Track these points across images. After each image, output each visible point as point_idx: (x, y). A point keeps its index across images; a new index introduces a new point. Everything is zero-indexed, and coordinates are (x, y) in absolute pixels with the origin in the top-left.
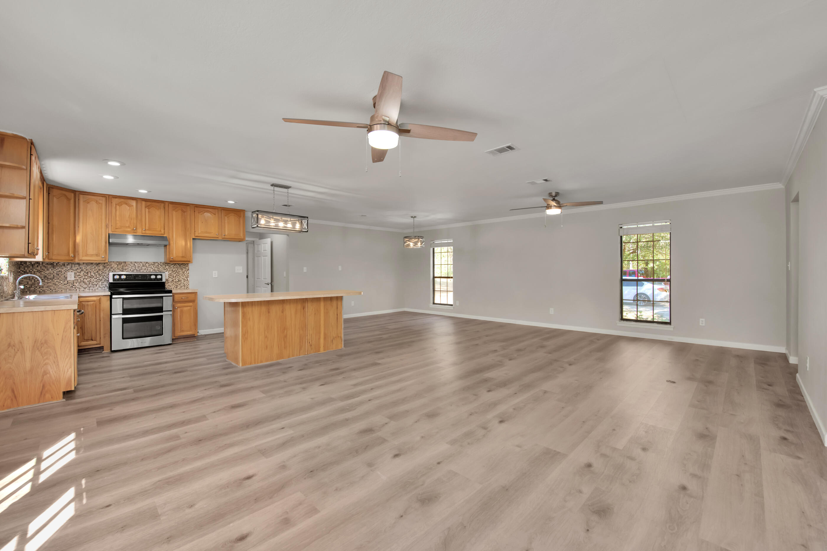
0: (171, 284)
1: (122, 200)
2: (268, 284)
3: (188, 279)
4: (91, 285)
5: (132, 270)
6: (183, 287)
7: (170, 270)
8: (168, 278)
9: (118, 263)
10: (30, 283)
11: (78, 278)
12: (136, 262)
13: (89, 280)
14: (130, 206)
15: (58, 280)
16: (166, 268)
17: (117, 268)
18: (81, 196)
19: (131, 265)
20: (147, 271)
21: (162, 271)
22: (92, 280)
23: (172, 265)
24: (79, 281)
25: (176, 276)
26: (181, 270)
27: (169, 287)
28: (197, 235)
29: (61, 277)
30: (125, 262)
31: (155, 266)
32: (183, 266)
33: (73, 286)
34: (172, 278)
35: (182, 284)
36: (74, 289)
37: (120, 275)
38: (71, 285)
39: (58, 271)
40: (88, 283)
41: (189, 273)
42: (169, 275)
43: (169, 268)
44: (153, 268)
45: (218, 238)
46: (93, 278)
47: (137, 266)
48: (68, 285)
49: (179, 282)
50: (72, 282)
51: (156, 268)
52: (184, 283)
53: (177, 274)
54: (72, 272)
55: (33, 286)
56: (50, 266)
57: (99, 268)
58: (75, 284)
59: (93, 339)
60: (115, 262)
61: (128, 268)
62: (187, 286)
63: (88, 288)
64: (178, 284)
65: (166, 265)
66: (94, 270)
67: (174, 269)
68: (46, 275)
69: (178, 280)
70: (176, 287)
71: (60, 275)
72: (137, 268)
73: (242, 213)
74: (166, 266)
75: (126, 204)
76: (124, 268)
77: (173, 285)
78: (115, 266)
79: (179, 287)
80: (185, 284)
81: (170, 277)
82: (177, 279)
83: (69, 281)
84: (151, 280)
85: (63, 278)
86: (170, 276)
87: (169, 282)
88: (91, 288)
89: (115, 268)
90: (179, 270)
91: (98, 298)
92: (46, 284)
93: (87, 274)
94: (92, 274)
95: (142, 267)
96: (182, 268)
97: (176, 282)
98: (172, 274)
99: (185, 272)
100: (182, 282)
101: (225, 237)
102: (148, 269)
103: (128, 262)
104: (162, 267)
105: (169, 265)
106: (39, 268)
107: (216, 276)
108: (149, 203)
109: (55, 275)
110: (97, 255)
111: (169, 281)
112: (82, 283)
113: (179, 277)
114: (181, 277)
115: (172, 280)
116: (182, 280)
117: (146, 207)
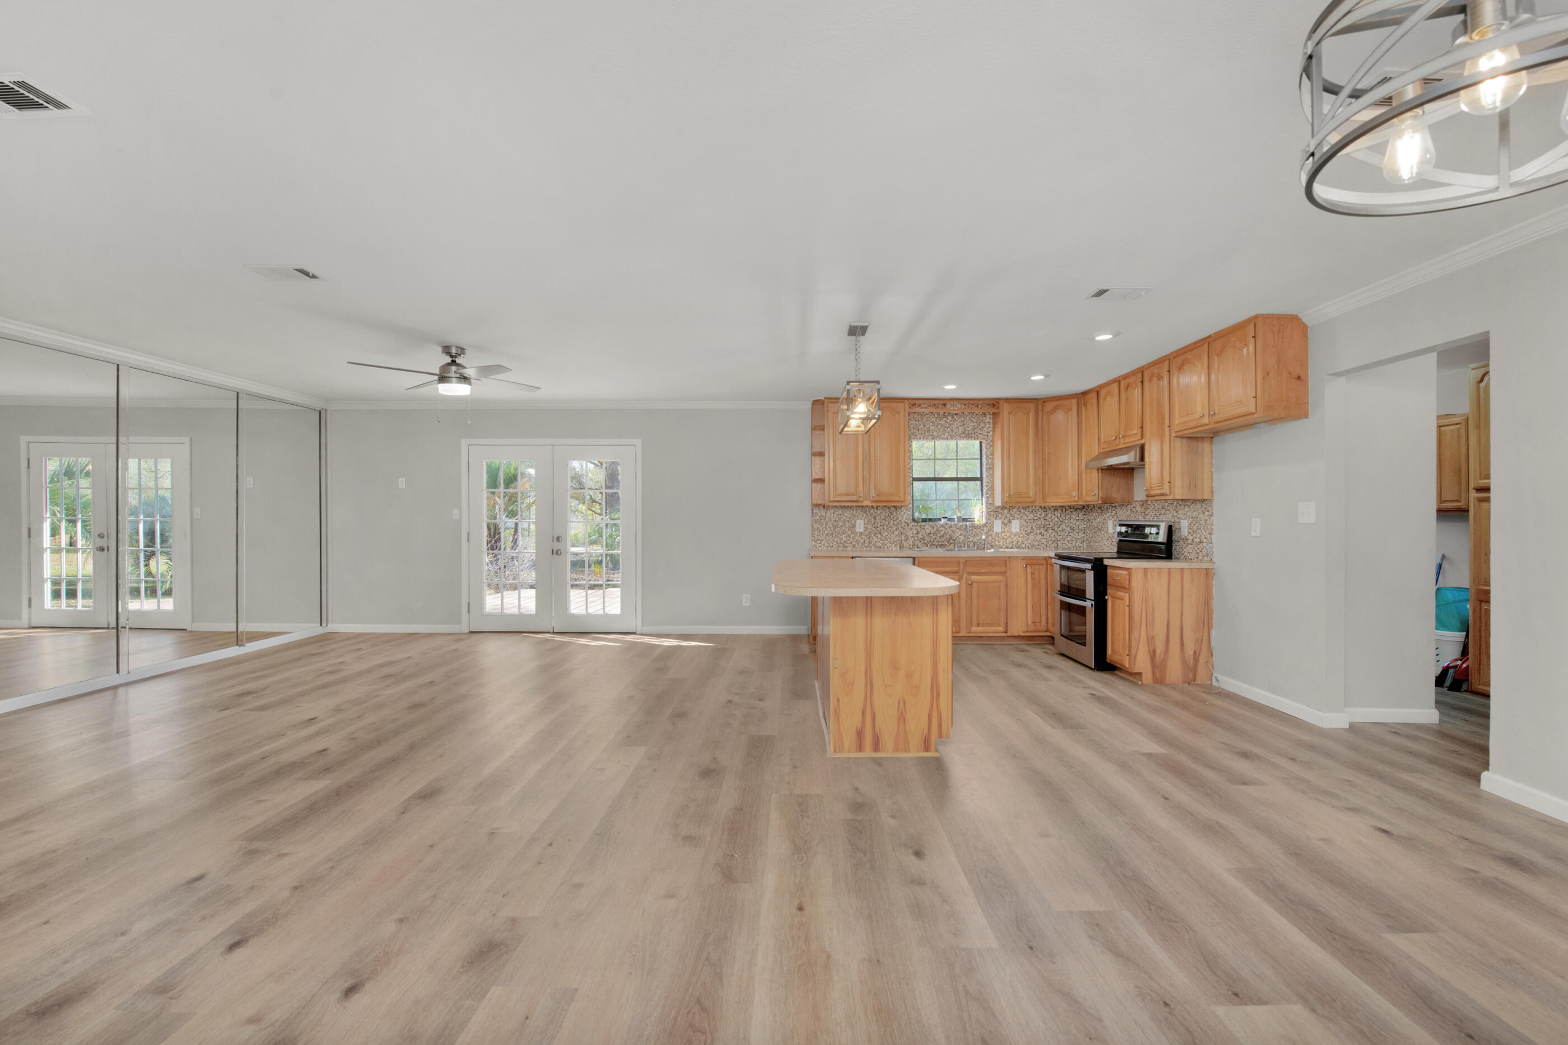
0: (1191, 548)
1: (1108, 389)
3: (1213, 539)
6: (1206, 558)
7: (1189, 516)
9: (1141, 503)
14: (1114, 396)
16: (1186, 512)
19: (1152, 507)
21: (1181, 518)
23: (1192, 503)
25: (1196, 531)
26: (1203, 515)
30: (1147, 501)
31: (1173, 508)
32: (1205, 506)
34: (1192, 535)
35: (1204, 548)
41: (1213, 522)
42: (1188, 527)
43: (1189, 512)
44: (1171, 512)
47: (1157, 508)
49: (1201, 544)
51: (1175, 512)
52: (1207, 547)
53: (1197, 524)
62: (1211, 557)
64: (1199, 549)
65: (1185, 504)
67: (1195, 513)
69: (1199, 540)
70: (1197, 555)
74: (1185, 508)
75: (1111, 393)
76: (1146, 513)
77: (1194, 550)
78: (1139, 509)
79: (1200, 558)
80: (1209, 552)
81: (1189, 533)
82: (1198, 538)
86: (1190, 531)
87: (1189, 544)
90: (1200, 516)
95: (1161, 510)
96: (1205, 510)
97: (1197, 544)
98: (1192, 524)
99: (1208, 520)
100: (1205, 545)
102: (1167, 514)
104: (1181, 510)
105: (1188, 503)
107: (1258, 533)
110: (1093, 492)
111: (1189, 542)
113: (1200, 531)
114: (1203, 533)
115: (1191, 540)
116: (1205, 540)
117: (1125, 389)
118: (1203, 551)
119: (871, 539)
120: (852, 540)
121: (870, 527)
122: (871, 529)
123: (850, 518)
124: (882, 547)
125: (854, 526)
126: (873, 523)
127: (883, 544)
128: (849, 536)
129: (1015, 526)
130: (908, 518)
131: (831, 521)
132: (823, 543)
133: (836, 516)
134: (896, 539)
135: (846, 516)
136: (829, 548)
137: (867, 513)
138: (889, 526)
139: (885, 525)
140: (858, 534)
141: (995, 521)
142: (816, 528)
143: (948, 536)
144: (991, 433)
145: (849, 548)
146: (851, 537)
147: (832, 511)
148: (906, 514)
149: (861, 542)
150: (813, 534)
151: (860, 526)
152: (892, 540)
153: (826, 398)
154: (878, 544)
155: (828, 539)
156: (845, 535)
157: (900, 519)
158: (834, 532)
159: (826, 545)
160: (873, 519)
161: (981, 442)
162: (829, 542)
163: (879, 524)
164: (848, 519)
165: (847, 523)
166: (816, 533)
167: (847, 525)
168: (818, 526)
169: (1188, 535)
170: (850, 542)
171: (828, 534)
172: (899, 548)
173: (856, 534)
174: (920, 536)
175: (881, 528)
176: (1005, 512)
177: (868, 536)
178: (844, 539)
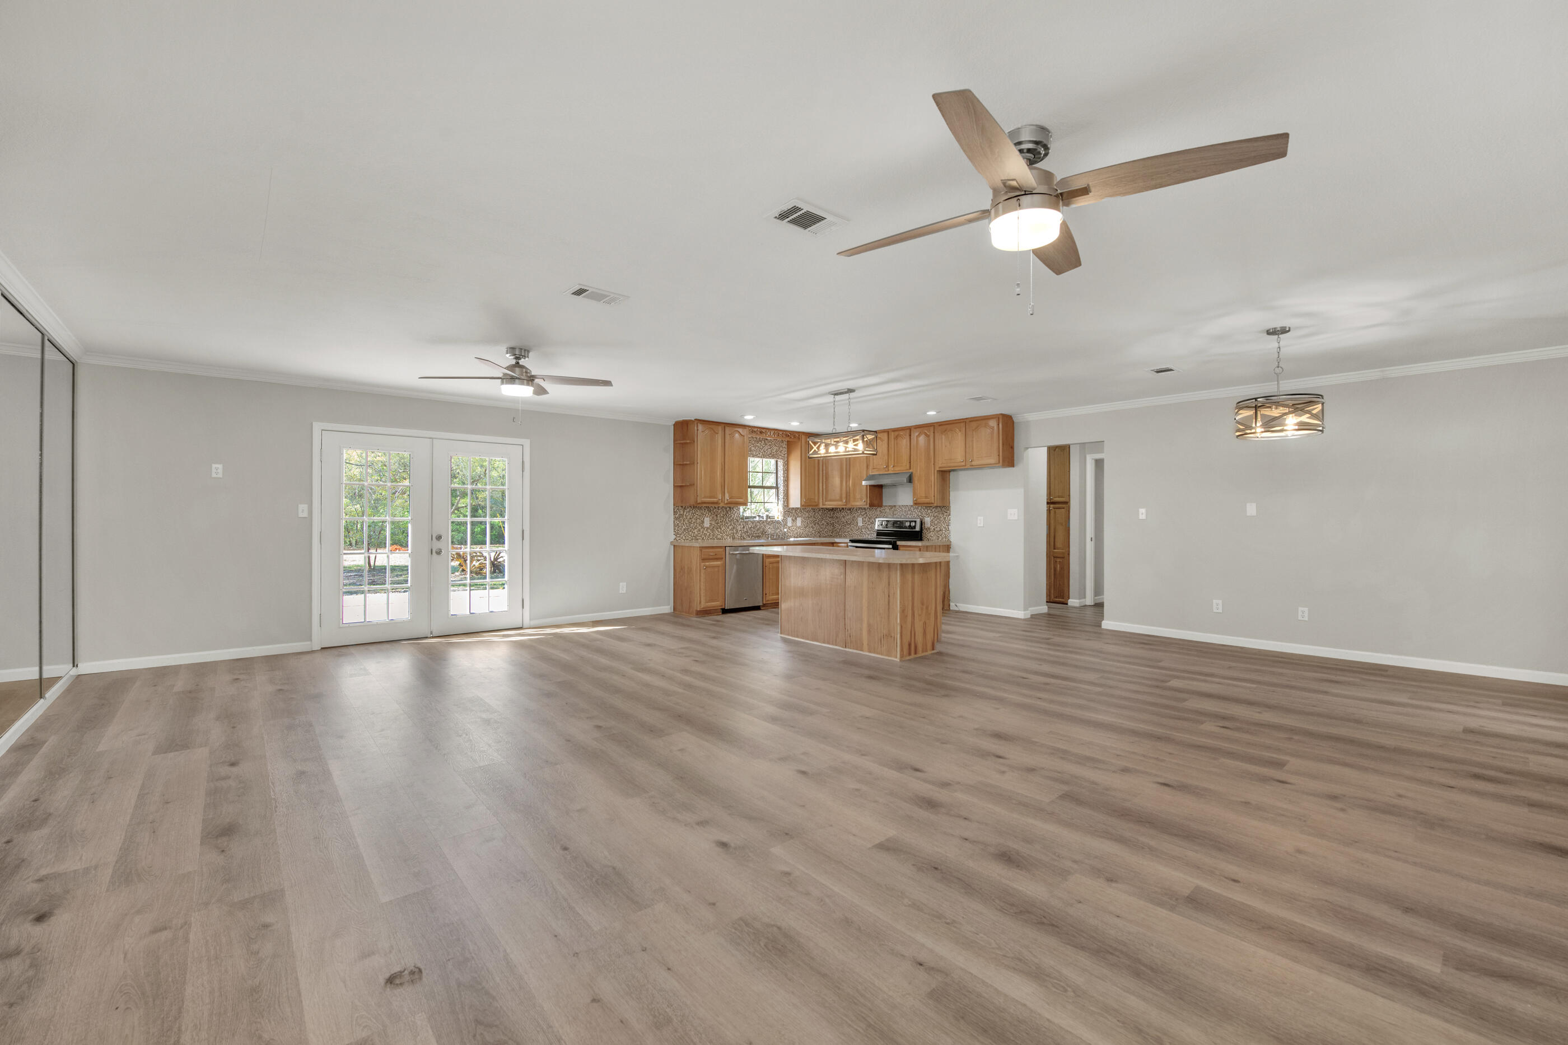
0: (933, 534)
3: (950, 528)
4: (872, 531)
5: (900, 515)
6: (944, 539)
7: (932, 515)
8: (927, 525)
9: (890, 507)
10: (839, 528)
11: (864, 524)
12: (903, 506)
13: (871, 526)
14: (882, 440)
15: (854, 526)
16: (926, 515)
19: (897, 511)
21: (923, 518)
23: (934, 508)
24: (865, 527)
25: (936, 522)
26: (942, 515)
27: (931, 538)
28: (940, 465)
29: (855, 522)
32: (944, 510)
33: (862, 533)
34: (933, 526)
39: (853, 516)
40: (871, 529)
41: (949, 518)
42: (929, 522)
43: (931, 513)
45: (964, 466)
48: (859, 530)
49: (941, 531)
50: (861, 528)
53: (937, 517)
54: (861, 517)
55: (841, 531)
56: (850, 511)
57: (877, 513)
58: (863, 530)
62: (949, 538)
63: (871, 535)
64: (939, 534)
67: (936, 514)
68: (847, 520)
70: (937, 538)
71: (855, 520)
72: (904, 513)
73: (994, 421)
74: (929, 510)
75: (880, 438)
76: (895, 513)
77: (935, 535)
78: (888, 511)
79: (940, 539)
80: (947, 535)
82: (938, 528)
84: (906, 527)
85: (856, 524)
86: (932, 524)
87: (931, 531)
90: (940, 515)
92: (847, 529)
93: (870, 520)
96: (944, 512)
97: (938, 531)
98: (934, 520)
99: (946, 517)
100: (944, 532)
101: (972, 463)
104: (925, 511)
105: (931, 508)
106: (843, 514)
107: (981, 525)
108: (897, 433)
109: (852, 520)
110: (861, 500)
112: (867, 529)
113: (940, 524)
114: (942, 525)
115: (935, 529)
116: (944, 529)
117: (894, 439)
118: (942, 535)
119: (714, 532)
121: (713, 523)
122: (714, 525)
123: (700, 516)
124: (722, 539)
125: (703, 522)
126: (715, 520)
127: (722, 536)
128: (699, 530)
129: (799, 522)
130: (734, 515)
131: (687, 518)
132: (681, 537)
133: (690, 514)
134: (730, 532)
135: (698, 515)
136: (686, 541)
137: (712, 512)
138: (725, 522)
139: (723, 522)
141: (788, 519)
142: (677, 524)
143: (761, 530)
144: (786, 455)
145: (699, 540)
146: (701, 531)
147: (688, 510)
148: (736, 513)
149: (707, 535)
151: (707, 523)
152: (727, 533)
153: (696, 420)
154: (719, 537)
155: (685, 533)
156: (697, 530)
157: (732, 517)
158: (689, 527)
159: (684, 538)
160: (715, 517)
161: (777, 461)
162: (685, 535)
163: (719, 521)
165: (698, 520)
166: (677, 528)
167: (698, 522)
169: (931, 526)
170: (700, 535)
171: (685, 529)
172: (731, 539)
173: (704, 528)
174: (745, 530)
175: (721, 523)
176: (794, 512)
177: (713, 530)
178: (696, 533)
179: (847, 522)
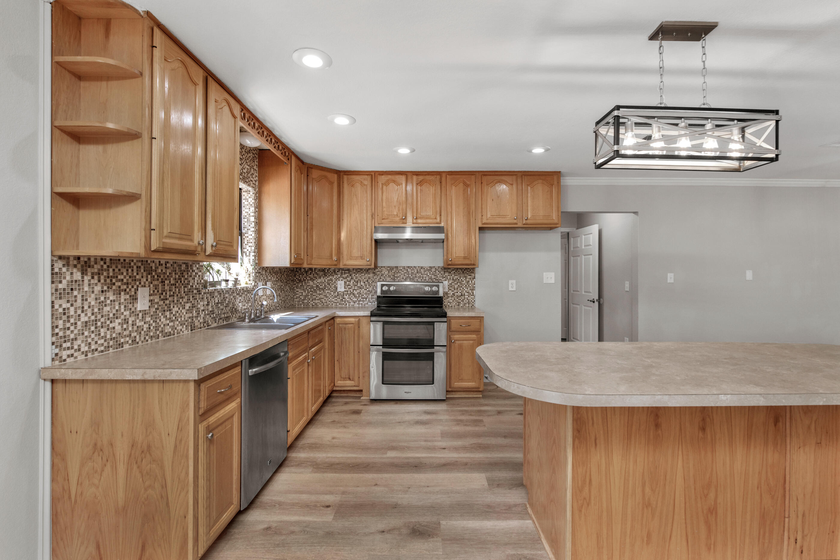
0: (452, 300)
1: (390, 177)
2: (594, 302)
3: (474, 293)
4: (360, 298)
5: (404, 278)
6: (467, 305)
7: (450, 278)
8: (447, 291)
9: (389, 269)
10: (304, 294)
11: (347, 289)
12: (409, 267)
13: (359, 291)
14: (398, 184)
15: (329, 291)
16: (446, 276)
17: (387, 276)
18: (345, 177)
19: (403, 271)
20: (422, 280)
21: (440, 280)
22: (362, 291)
23: (453, 270)
24: (349, 292)
25: (457, 288)
26: (465, 278)
27: (449, 304)
28: (485, 221)
29: (332, 287)
30: (397, 267)
31: (431, 273)
32: (467, 273)
33: (344, 300)
34: (453, 291)
35: (466, 299)
36: (343, 302)
37: (389, 286)
38: (341, 298)
39: (329, 279)
40: (358, 295)
41: (475, 283)
42: (448, 285)
43: (449, 276)
44: (429, 276)
45: (517, 224)
46: (363, 290)
47: (410, 273)
48: (338, 297)
49: (462, 297)
50: (342, 294)
51: (433, 275)
52: (469, 298)
53: (459, 284)
54: (342, 280)
55: (307, 298)
56: (322, 273)
57: (369, 276)
58: (345, 297)
59: (351, 378)
60: (386, 267)
61: (400, 276)
62: (473, 304)
63: (358, 302)
64: (460, 300)
65: (446, 270)
66: (363, 278)
67: (456, 277)
68: (318, 284)
69: (460, 294)
70: (457, 304)
71: (331, 284)
72: (410, 276)
73: (555, 177)
74: (446, 273)
75: (394, 181)
76: (396, 276)
77: (455, 301)
78: (386, 273)
79: (462, 305)
80: (470, 301)
81: (450, 290)
82: (459, 292)
83: (339, 293)
85: (334, 288)
86: (450, 288)
87: (449, 297)
88: (361, 302)
89: (386, 276)
90: (462, 278)
91: (357, 320)
92: (318, 295)
93: (356, 284)
94: (362, 283)
95: (416, 274)
96: (466, 275)
97: (458, 297)
98: (453, 284)
99: (470, 281)
100: (466, 297)
101: (528, 222)
102: (423, 277)
103: (400, 267)
104: (440, 274)
105: (449, 270)
106: (312, 276)
107: (514, 289)
108: (421, 178)
109: (326, 284)
110: (362, 258)
111: (449, 295)
112: (352, 295)
113: (462, 288)
114: (465, 290)
115: (452, 294)
116: (466, 294)
117: (417, 184)
118: (464, 301)
119: (158, 321)
120: (130, 329)
121: (157, 299)
122: (158, 303)
123: (127, 284)
124: (172, 332)
125: (135, 299)
126: (160, 292)
127: (173, 328)
128: (126, 321)
130: (199, 281)
131: (93, 292)
132: (76, 347)
133: (102, 281)
134: (187, 316)
135: (122, 280)
136: (90, 355)
137: (154, 274)
138: (179, 295)
139: (175, 295)
140: (140, 315)
142: (61, 310)
143: (231, 306)
145: (126, 347)
146: (130, 322)
147: (97, 267)
148: (197, 276)
149: (145, 329)
150: (53, 328)
151: (143, 299)
152: (183, 319)
154: (168, 329)
155: (86, 333)
156: (119, 321)
157: (191, 284)
158: (99, 317)
159: (84, 348)
160: (160, 285)
162: (89, 340)
163: (168, 293)
164: (125, 287)
165: (122, 293)
166: (61, 323)
167: (122, 300)
168: (64, 306)
169: (449, 291)
171: (86, 322)
172: (190, 330)
173: (138, 315)
174: (210, 308)
175: (171, 299)
176: (264, 273)
177: (155, 317)
178: (118, 328)
179: (317, 286)
